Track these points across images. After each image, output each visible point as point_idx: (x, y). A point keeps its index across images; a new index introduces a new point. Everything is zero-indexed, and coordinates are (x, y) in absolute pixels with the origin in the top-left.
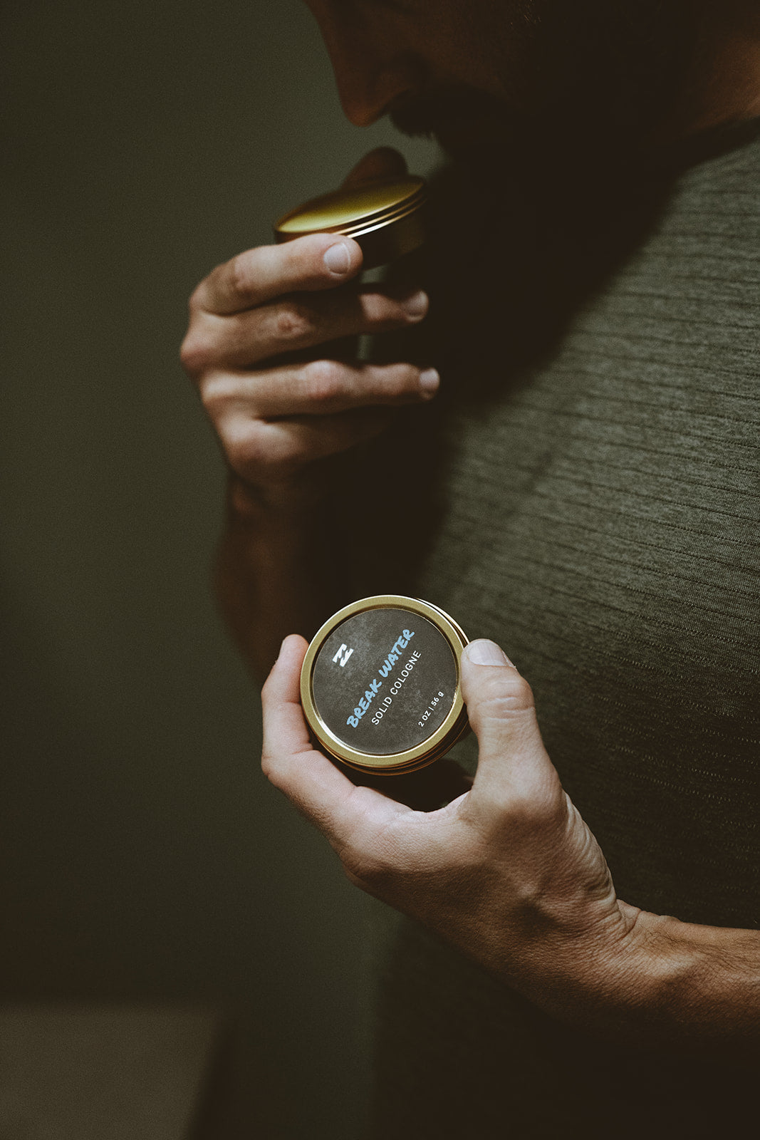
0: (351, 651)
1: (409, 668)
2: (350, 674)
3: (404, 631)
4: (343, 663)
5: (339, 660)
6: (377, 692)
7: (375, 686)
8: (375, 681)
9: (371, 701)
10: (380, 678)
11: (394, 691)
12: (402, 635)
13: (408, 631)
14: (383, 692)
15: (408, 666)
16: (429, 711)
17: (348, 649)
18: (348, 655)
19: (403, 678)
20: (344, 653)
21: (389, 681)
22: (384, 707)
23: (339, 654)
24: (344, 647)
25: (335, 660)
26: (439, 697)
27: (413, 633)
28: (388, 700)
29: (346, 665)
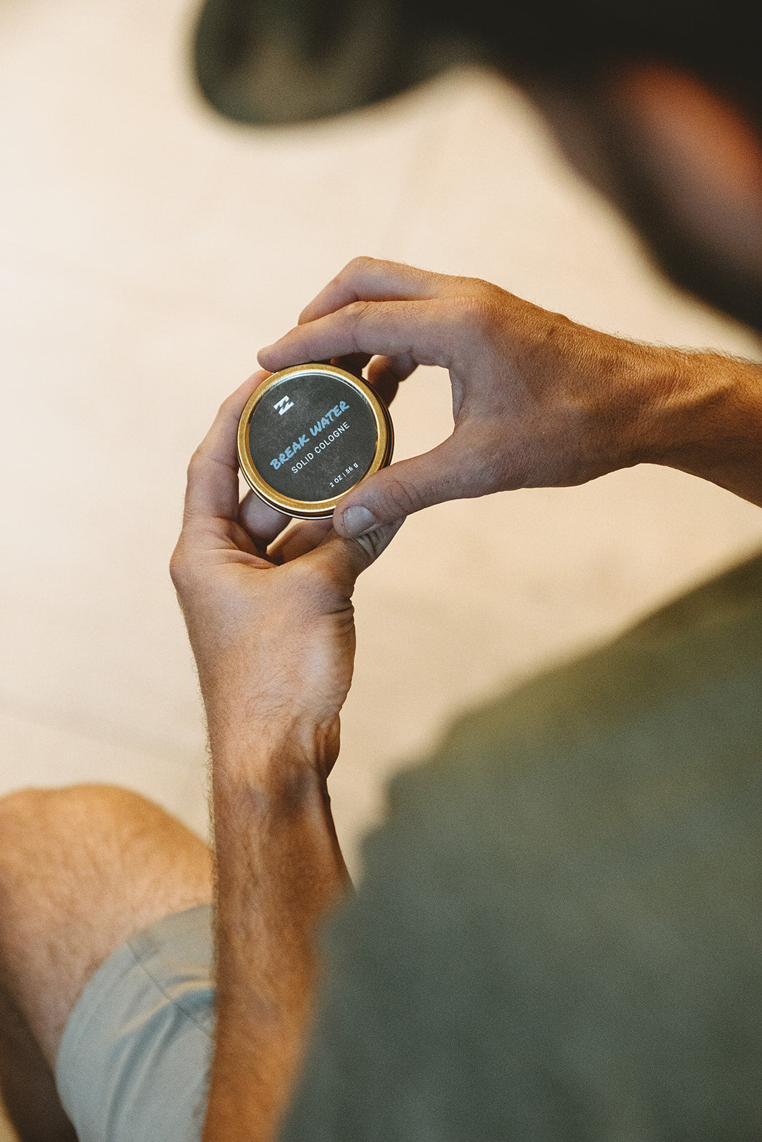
0: (292, 404)
1: (336, 434)
2: (285, 423)
3: (341, 402)
4: (282, 412)
5: (279, 408)
6: (303, 445)
7: (303, 440)
8: (304, 436)
9: (295, 452)
10: (309, 435)
11: (318, 450)
12: (339, 405)
13: (344, 404)
14: (309, 448)
15: (335, 433)
16: (342, 476)
17: (289, 402)
18: (288, 406)
19: (328, 441)
20: (285, 403)
21: (315, 441)
22: (305, 461)
23: (281, 403)
24: (286, 398)
25: (276, 407)
26: (354, 468)
27: (348, 407)
28: (310, 456)
29: (284, 414)
